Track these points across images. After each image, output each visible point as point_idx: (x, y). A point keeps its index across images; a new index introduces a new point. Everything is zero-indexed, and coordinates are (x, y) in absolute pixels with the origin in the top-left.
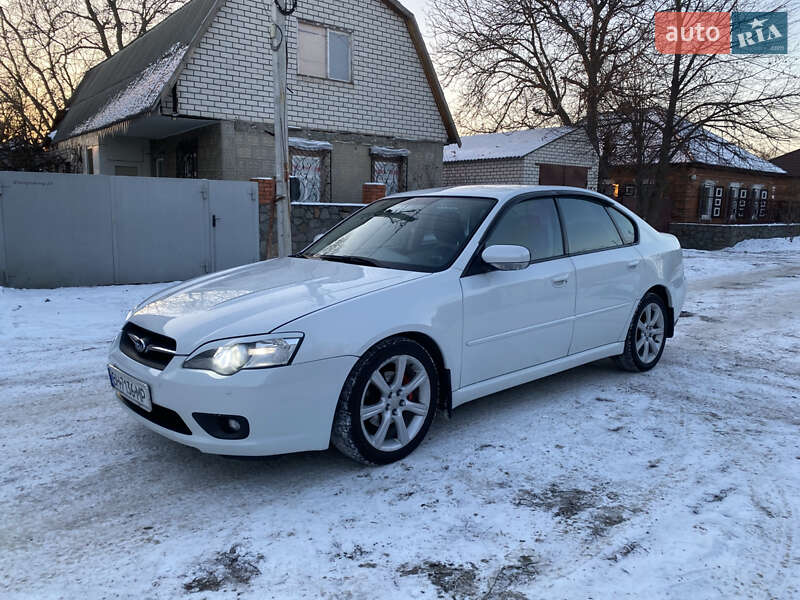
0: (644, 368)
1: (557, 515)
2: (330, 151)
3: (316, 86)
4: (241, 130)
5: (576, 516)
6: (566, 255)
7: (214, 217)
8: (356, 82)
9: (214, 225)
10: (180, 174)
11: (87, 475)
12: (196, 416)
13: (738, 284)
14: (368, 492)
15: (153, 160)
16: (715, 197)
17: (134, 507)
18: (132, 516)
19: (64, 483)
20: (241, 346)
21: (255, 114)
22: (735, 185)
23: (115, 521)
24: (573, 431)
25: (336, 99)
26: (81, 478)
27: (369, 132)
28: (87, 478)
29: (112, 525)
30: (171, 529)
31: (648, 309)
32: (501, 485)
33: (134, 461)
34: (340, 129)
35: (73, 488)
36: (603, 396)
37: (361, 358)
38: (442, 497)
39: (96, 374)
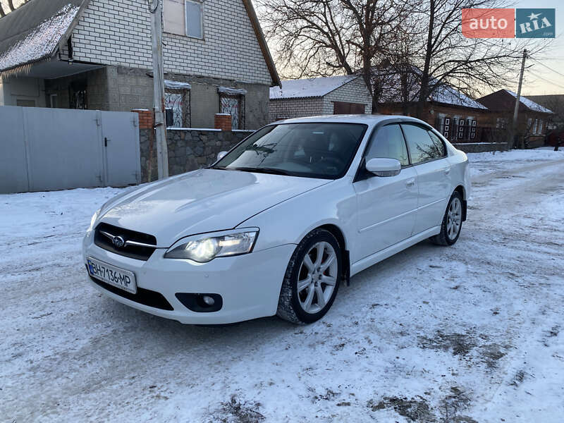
0: (451, 243)
1: (455, 354)
2: (189, 90)
3: (178, 41)
4: (122, 74)
5: (469, 354)
6: (410, 165)
7: (106, 139)
8: (206, 39)
9: (106, 145)
10: (72, 106)
11: (81, 346)
12: (179, 296)
13: (476, 183)
14: (310, 346)
15: (48, 96)
16: (445, 125)
17: (132, 370)
18: (133, 377)
19: (65, 355)
20: (212, 240)
21: (133, 61)
22: (457, 117)
23: (123, 383)
24: (428, 290)
25: (193, 51)
26: (78, 349)
27: (217, 76)
28: (82, 348)
29: (122, 387)
30: (171, 386)
31: (454, 202)
32: (402, 334)
33: (114, 332)
34: (196, 73)
35: (75, 358)
36: (432, 263)
37: (299, 245)
38: (366, 346)
39: (50, 263)
